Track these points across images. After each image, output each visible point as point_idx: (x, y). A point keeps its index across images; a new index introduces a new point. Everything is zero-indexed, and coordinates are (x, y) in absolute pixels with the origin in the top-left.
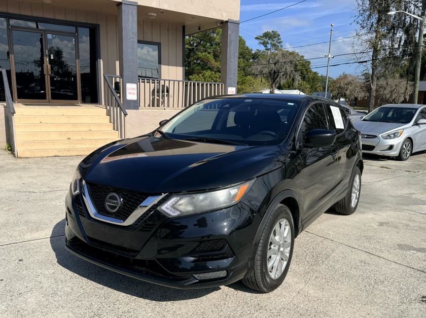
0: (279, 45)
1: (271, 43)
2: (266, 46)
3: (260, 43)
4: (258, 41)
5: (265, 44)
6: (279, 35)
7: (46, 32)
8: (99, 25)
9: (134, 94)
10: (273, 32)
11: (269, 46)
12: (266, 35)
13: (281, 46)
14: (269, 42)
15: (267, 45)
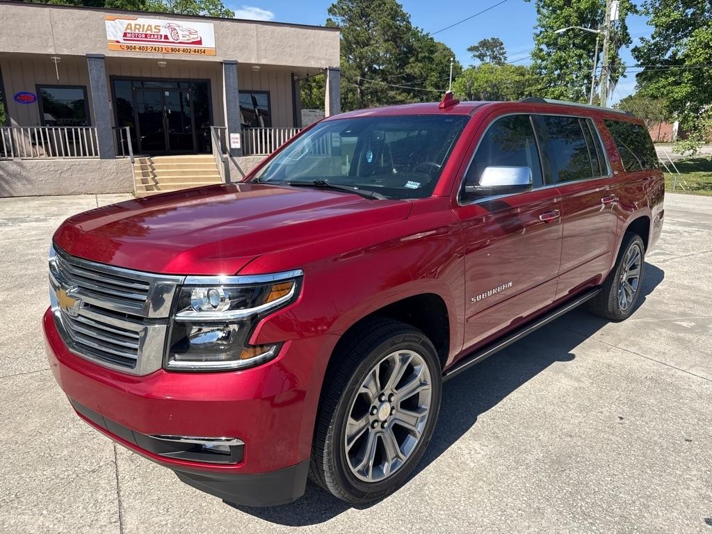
0: (501, 57)
1: (490, 55)
2: (483, 60)
3: (474, 56)
4: (471, 54)
5: (481, 57)
6: (502, 43)
7: (164, 90)
8: (210, 80)
9: (237, 142)
10: (493, 39)
11: (487, 59)
12: (484, 44)
13: (505, 58)
14: (488, 54)
15: (485, 58)
